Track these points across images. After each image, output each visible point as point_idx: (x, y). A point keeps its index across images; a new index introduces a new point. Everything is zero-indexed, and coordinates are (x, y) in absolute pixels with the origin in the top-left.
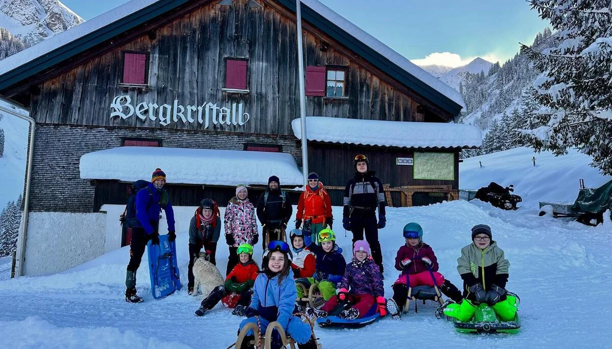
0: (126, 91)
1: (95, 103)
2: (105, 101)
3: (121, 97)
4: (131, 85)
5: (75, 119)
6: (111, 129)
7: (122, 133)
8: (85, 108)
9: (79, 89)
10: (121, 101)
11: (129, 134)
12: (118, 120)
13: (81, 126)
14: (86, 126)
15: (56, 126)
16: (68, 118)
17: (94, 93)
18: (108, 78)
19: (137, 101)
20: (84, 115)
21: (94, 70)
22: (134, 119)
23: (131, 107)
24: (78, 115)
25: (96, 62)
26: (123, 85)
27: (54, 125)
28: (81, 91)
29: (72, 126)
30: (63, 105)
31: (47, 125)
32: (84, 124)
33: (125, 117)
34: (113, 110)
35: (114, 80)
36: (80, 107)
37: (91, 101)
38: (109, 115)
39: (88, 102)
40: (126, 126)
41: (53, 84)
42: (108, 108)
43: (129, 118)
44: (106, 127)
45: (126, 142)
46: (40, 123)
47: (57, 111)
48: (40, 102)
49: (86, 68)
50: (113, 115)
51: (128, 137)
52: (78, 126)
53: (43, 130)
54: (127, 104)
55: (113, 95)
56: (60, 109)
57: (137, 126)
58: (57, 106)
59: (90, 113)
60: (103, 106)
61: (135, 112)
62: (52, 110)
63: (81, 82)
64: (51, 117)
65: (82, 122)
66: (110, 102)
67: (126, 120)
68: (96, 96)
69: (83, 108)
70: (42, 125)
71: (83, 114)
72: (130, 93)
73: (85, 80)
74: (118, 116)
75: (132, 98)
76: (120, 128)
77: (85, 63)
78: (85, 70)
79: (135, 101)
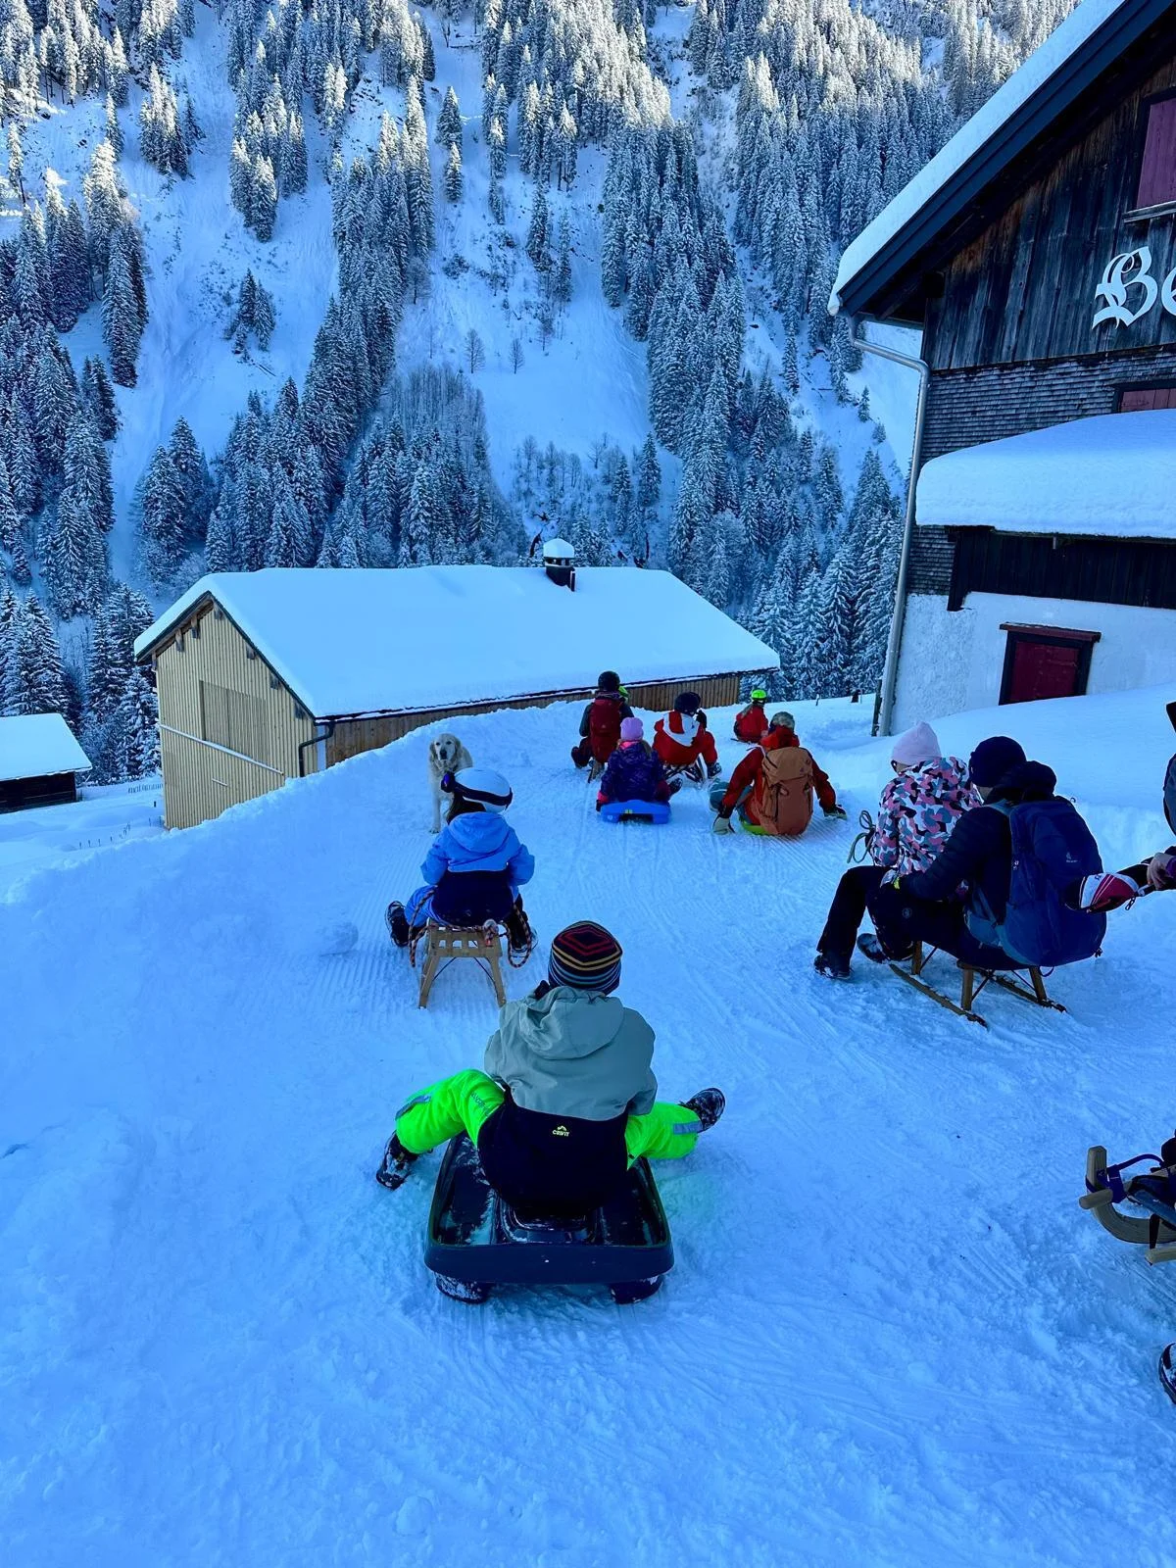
0: (1140, 233)
1: (1059, 290)
2: (1084, 280)
3: (1128, 256)
4: (1156, 210)
5: (1009, 348)
6: (1089, 362)
7: (1117, 370)
8: (1034, 311)
9: (1024, 258)
10: (1124, 269)
11: (1139, 371)
12: (1112, 332)
13: (1022, 364)
14: (1033, 363)
15: (971, 371)
16: (996, 349)
17: (1059, 263)
18: (1098, 206)
19: (1168, 261)
20: (1032, 331)
21: (1064, 190)
22: (1154, 320)
23: (1150, 284)
24: (1018, 335)
25: (1071, 161)
26: (1135, 215)
27: (968, 371)
28: (1028, 264)
29: (1003, 367)
30: (987, 312)
31: (952, 372)
32: (1029, 357)
33: (1128, 318)
34: (1101, 300)
35: (1113, 203)
36: (1022, 312)
37: (1049, 289)
38: (1091, 320)
39: (1041, 292)
40: (1130, 347)
41: (970, 258)
42: (1088, 301)
43: (1139, 321)
44: (1079, 360)
45: (1128, 396)
46: (939, 372)
47: (973, 335)
48: (941, 314)
49: (1045, 189)
50: (1099, 318)
51: (1134, 380)
52: (1016, 365)
53: (944, 388)
54: (1141, 277)
55: (1106, 255)
56: (981, 328)
57: (1161, 343)
58: (975, 321)
59: (1044, 324)
60: (1077, 295)
61: (1159, 298)
62: (964, 333)
63: (1029, 239)
64: (961, 350)
65: (1024, 354)
66: (1097, 280)
67: (1133, 327)
68: (1061, 273)
69: (1030, 313)
70: (941, 376)
71: (1028, 331)
72: (1151, 236)
73: (1042, 225)
74: (1113, 320)
75: (1155, 254)
76: (1114, 356)
77: (1042, 175)
78: (1043, 194)
79: (1164, 262)
